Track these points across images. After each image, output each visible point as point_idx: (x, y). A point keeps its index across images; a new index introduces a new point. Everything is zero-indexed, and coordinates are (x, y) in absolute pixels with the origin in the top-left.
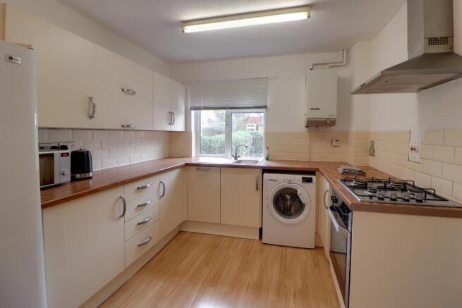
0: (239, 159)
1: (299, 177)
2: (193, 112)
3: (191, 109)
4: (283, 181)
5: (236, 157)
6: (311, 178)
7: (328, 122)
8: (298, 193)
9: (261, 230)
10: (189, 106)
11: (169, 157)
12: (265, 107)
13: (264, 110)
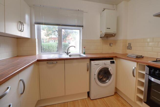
0: (69, 54)
1: (109, 61)
2: (36, 25)
3: (35, 24)
4: (102, 64)
5: (68, 54)
6: (114, 61)
7: (113, 35)
8: (109, 69)
9: (88, 93)
10: (34, 21)
11: (18, 56)
12: (82, 26)
13: (81, 28)
